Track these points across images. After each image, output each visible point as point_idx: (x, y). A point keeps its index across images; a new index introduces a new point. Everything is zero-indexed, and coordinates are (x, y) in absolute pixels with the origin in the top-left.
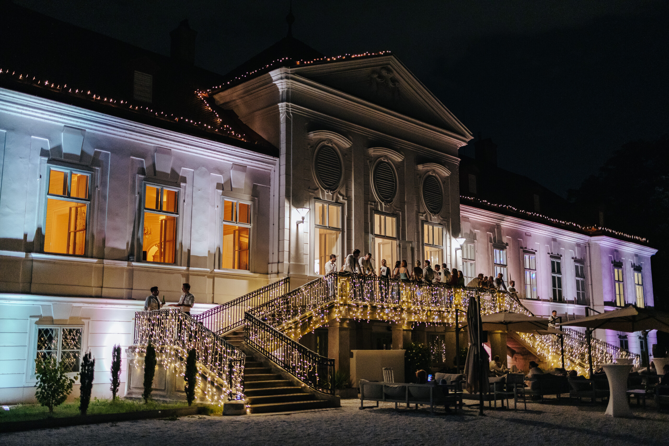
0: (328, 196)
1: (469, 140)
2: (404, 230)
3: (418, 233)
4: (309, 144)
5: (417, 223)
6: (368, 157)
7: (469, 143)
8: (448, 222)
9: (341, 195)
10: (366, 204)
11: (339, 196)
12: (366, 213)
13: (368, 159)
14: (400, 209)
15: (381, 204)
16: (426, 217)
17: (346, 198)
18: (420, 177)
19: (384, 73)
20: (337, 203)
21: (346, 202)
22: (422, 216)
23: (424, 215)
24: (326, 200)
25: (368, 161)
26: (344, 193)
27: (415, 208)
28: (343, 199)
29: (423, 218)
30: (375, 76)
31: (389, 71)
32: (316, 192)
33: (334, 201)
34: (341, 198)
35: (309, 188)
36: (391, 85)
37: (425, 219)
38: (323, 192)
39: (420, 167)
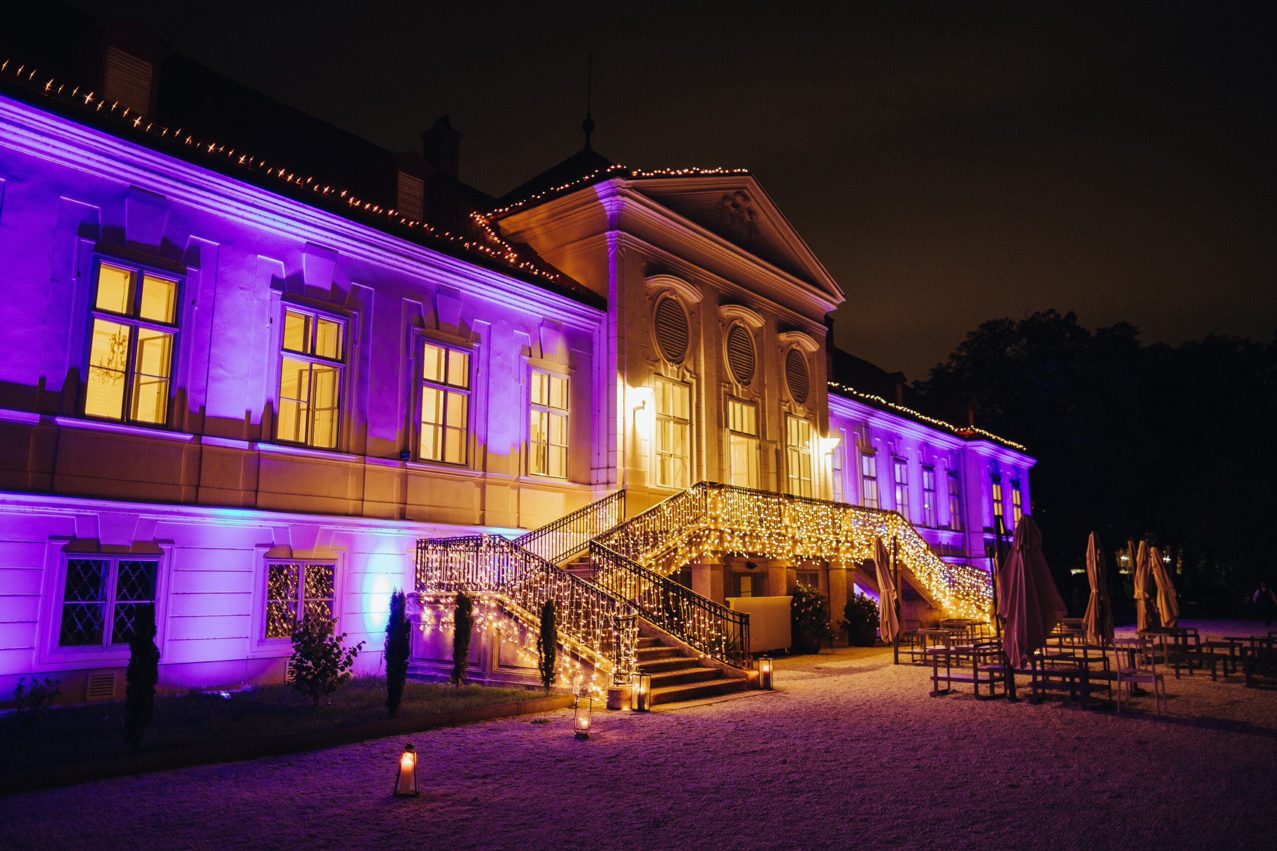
0: (672, 371)
1: (839, 302)
2: (764, 425)
3: (781, 429)
4: (647, 294)
5: (780, 416)
6: (720, 319)
7: (838, 306)
8: (815, 415)
9: (688, 371)
10: (719, 386)
11: (686, 372)
12: (719, 398)
13: (720, 321)
14: (758, 395)
15: (737, 386)
16: (790, 407)
17: (694, 376)
18: (782, 351)
19: (739, 200)
20: (684, 383)
21: (694, 381)
22: (785, 406)
23: (788, 405)
24: (670, 377)
25: (720, 324)
26: (692, 369)
27: (777, 396)
28: (691, 377)
29: (785, 408)
30: (728, 203)
31: (746, 198)
32: (657, 364)
33: (680, 379)
34: (688, 374)
35: (648, 359)
36: (747, 218)
37: (788, 411)
38: (665, 365)
39: (783, 337)
